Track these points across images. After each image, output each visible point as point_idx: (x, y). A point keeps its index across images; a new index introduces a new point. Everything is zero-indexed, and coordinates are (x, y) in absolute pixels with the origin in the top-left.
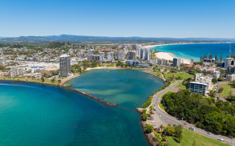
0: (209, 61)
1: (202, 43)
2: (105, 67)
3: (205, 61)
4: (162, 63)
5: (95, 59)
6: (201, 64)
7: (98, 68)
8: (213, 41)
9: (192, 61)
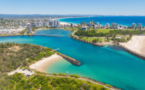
0: (84, 24)
1: (77, 17)
2: (42, 29)
3: (82, 24)
4: (66, 26)
5: (33, 26)
6: (81, 25)
7: (39, 29)
8: (83, 16)
9: (78, 24)
